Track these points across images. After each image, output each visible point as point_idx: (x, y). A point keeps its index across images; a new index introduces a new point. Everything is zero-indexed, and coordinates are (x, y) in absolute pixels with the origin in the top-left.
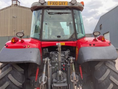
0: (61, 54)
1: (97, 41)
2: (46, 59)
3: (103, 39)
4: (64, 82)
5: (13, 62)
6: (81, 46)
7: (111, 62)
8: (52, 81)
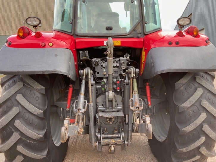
0: (114, 62)
1: (183, 36)
2: (85, 71)
3: (195, 33)
4: (118, 111)
5: (23, 72)
6: (153, 46)
7: (205, 76)
8: (97, 109)
